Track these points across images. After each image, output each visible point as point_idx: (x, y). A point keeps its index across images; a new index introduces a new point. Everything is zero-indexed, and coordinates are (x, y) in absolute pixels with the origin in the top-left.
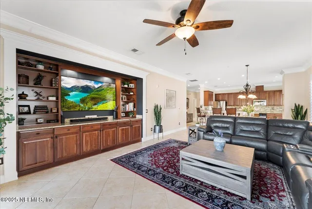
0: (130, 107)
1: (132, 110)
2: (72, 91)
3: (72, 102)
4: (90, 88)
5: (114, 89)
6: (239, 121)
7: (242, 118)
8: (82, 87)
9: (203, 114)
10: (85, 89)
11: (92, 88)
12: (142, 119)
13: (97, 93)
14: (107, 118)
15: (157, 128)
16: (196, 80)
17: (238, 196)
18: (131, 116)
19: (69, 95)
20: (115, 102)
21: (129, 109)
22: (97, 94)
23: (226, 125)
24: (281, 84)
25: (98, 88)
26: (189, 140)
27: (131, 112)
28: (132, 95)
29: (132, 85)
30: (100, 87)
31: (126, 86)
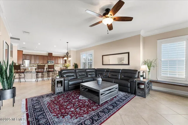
6: (77, 71)
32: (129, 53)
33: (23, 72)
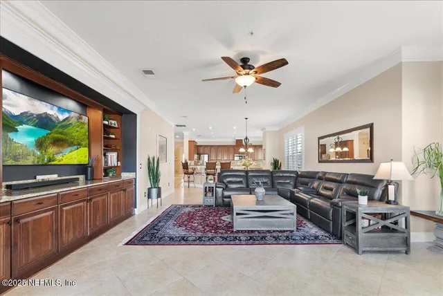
0: (113, 158)
1: (116, 165)
2: (21, 123)
3: (22, 145)
4: (51, 119)
5: (87, 126)
6: (250, 174)
7: (252, 171)
8: (39, 116)
9: (190, 170)
10: (44, 122)
11: (54, 119)
12: (135, 179)
13: (61, 130)
14: (78, 179)
15: (154, 191)
16: (185, 126)
17: (287, 231)
18: (110, 175)
19: (17, 131)
20: (87, 149)
21: (111, 163)
22: (61, 133)
23: (239, 180)
24: (262, 140)
25: (64, 120)
26: (204, 200)
27: (114, 167)
28: (113, 139)
29: (113, 122)
30: (67, 119)
31: (106, 122)
32: (371, 126)
33: (193, 173)
